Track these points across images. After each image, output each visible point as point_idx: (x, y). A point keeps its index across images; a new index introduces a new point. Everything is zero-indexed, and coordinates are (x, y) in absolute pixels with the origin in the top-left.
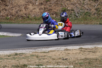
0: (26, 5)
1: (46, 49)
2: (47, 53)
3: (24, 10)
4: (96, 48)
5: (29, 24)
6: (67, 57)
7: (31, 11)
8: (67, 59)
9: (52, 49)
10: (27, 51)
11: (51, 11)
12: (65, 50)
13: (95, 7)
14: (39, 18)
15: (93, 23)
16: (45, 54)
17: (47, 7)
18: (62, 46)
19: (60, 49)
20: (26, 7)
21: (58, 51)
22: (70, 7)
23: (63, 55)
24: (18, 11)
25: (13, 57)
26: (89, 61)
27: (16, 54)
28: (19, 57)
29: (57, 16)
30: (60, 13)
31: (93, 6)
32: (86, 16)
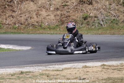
0: (38, 10)
1: (60, 66)
2: (61, 71)
3: (35, 17)
4: (122, 65)
5: (41, 35)
6: (85, 77)
7: (44, 18)
8: (85, 78)
10: (36, 69)
11: (69, 18)
12: (83, 67)
14: (54, 27)
15: (122, 33)
16: (58, 72)
17: (65, 13)
18: (80, 63)
19: (77, 66)
20: (38, 13)
21: (75, 68)
22: (92, 13)
23: (80, 73)
24: (29, 18)
25: (18, 76)
26: (112, 81)
27: (22, 73)
28: (25, 76)
29: (77, 24)
30: (80, 21)
31: (121, 12)
32: (113, 24)
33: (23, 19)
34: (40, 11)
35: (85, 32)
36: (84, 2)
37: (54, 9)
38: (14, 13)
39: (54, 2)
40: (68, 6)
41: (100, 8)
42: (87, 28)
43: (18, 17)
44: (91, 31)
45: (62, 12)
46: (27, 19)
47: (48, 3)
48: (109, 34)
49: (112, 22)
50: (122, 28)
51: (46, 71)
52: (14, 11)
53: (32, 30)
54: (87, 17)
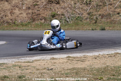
0: (12, 9)
1: (31, 58)
2: (32, 62)
3: (9, 15)
4: (85, 57)
5: (15, 31)
6: (52, 67)
7: (17, 16)
8: (53, 69)
9: (37, 59)
10: (9, 61)
11: (39, 16)
12: (51, 59)
13: (87, 11)
14: (26, 24)
15: (85, 29)
16: (29, 64)
17: (35, 12)
18: (49, 55)
19: (46, 58)
20: (12, 11)
21: (43, 60)
22: (60, 11)
23: (48, 64)
24: (4, 16)
26: (76, 71)
29: (46, 21)
30: (49, 18)
31: (85, 10)
32: (78, 21)
34: (14, 10)
36: (52, 2)
37: (26, 8)
39: (26, 2)
40: (38, 6)
41: (66, 7)
45: (33, 11)
46: (2, 17)
47: (21, 3)
48: (74, 30)
49: (77, 19)
50: (85, 24)
51: (18, 63)
53: (7, 27)
54: (55, 15)
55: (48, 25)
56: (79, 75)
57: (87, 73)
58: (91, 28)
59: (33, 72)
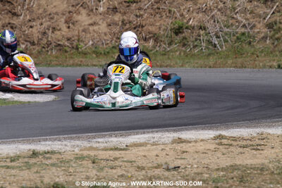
0: (70, 12)
1: (121, 139)
2: (124, 149)
3: (64, 27)
4: (262, 137)
5: (78, 68)
6: (178, 163)
7: (83, 31)
8: (179, 167)
9: (137, 140)
10: (66, 145)
11: (140, 29)
12: (174, 142)
13: (265, 19)
14: (107, 50)
15: (261, 64)
16: (117, 154)
17: (131, 19)
18: (168, 131)
19: (160, 138)
20: (70, 18)
21: (154, 144)
22: (194, 18)
23: (168, 155)
24: (49, 29)
25: (26, 162)
26: (239, 172)
27: (35, 154)
28: (42, 161)
29: (159, 44)
30: (167, 37)
31: (260, 16)
32: (241, 45)
33: (35, 32)
34: (75, 15)
35: (178, 61)
37: (106, 9)
38: (15, 18)
40: (139, 3)
41: (210, 7)
42: (182, 54)
43: (24, 28)
44: (192, 61)
46: (45, 33)
48: (231, 67)
50: (262, 52)
51: (89, 150)
52: (15, 14)
53: (57, 57)
54: (182, 27)
55: (165, 55)
56: (247, 184)
57: (270, 179)
58: (275, 64)
59: (130, 175)
